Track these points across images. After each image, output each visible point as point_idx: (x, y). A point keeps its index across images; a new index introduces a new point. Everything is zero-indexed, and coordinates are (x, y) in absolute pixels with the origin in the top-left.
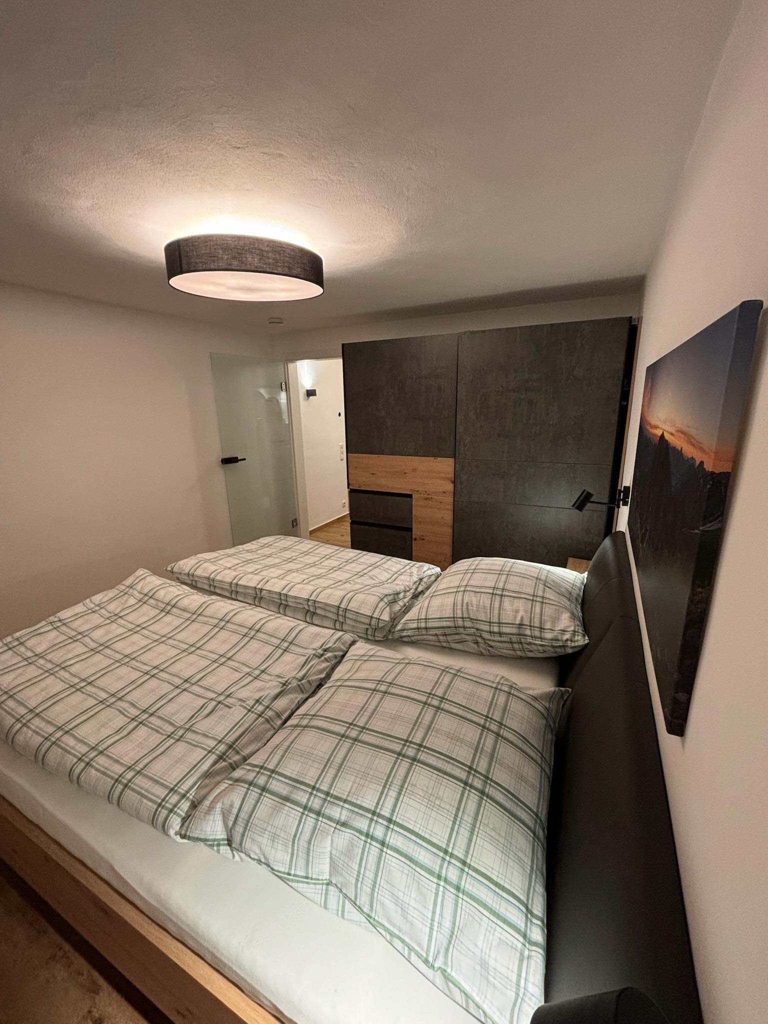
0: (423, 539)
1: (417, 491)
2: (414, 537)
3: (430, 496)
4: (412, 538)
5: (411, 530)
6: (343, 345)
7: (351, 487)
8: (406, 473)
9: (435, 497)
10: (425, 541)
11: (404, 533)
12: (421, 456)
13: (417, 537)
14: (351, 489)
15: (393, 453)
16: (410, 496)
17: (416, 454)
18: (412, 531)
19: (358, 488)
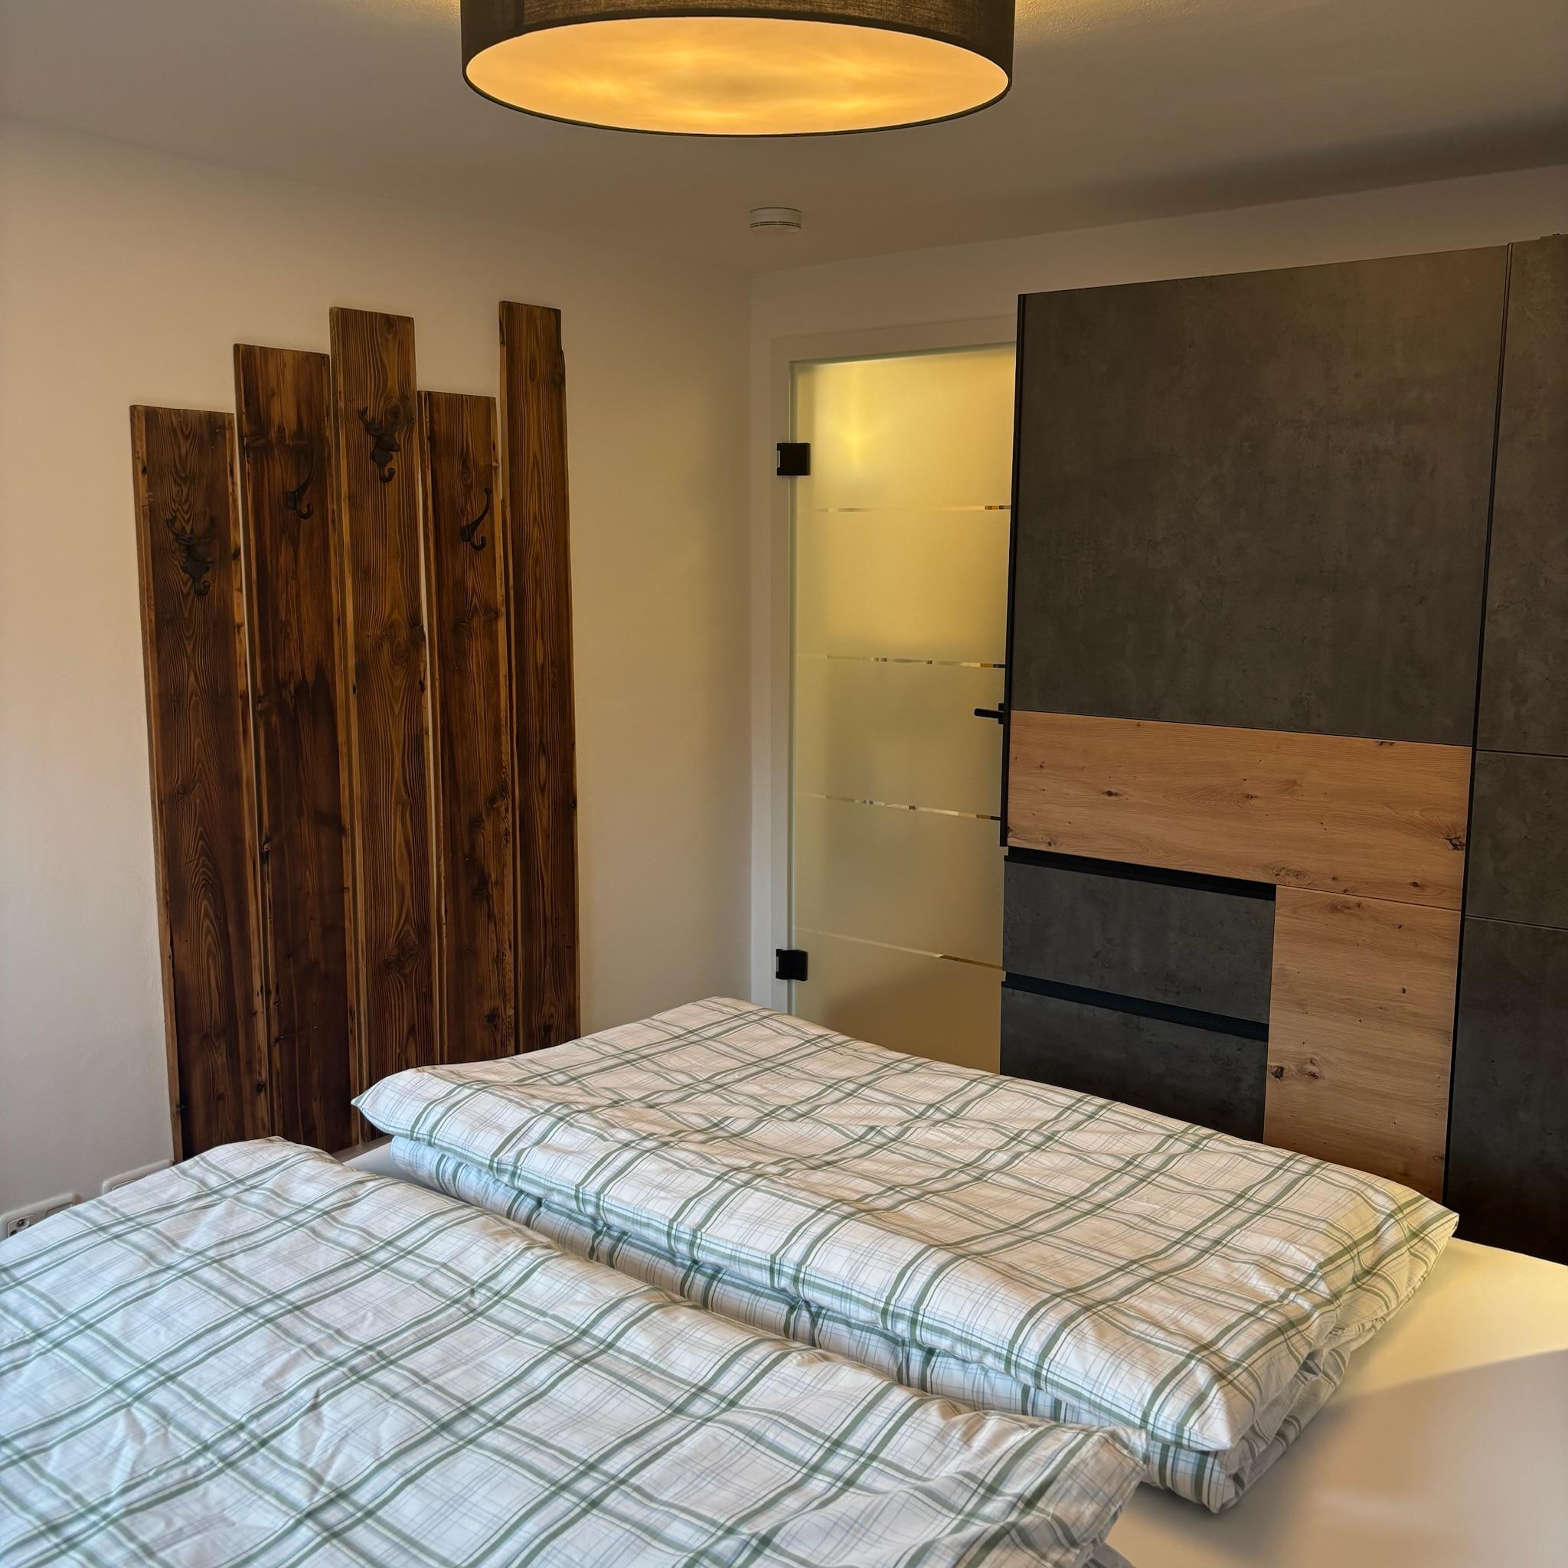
0: (1314, 1076)
1: (1298, 874)
2: (1272, 1063)
3: (1355, 899)
4: (1264, 1067)
5: (1259, 1031)
6: (1023, 299)
7: (1012, 841)
8: (1250, 797)
9: (1374, 903)
10: (1319, 1083)
11: (1230, 1045)
12: (1318, 731)
13: (1290, 1066)
14: (1011, 849)
15: (1203, 713)
16: (1267, 892)
17: (1301, 723)
18: (1265, 1039)
19: (1043, 848)
